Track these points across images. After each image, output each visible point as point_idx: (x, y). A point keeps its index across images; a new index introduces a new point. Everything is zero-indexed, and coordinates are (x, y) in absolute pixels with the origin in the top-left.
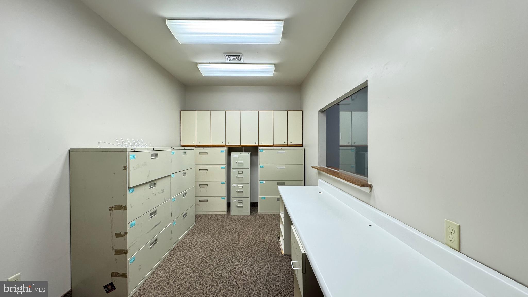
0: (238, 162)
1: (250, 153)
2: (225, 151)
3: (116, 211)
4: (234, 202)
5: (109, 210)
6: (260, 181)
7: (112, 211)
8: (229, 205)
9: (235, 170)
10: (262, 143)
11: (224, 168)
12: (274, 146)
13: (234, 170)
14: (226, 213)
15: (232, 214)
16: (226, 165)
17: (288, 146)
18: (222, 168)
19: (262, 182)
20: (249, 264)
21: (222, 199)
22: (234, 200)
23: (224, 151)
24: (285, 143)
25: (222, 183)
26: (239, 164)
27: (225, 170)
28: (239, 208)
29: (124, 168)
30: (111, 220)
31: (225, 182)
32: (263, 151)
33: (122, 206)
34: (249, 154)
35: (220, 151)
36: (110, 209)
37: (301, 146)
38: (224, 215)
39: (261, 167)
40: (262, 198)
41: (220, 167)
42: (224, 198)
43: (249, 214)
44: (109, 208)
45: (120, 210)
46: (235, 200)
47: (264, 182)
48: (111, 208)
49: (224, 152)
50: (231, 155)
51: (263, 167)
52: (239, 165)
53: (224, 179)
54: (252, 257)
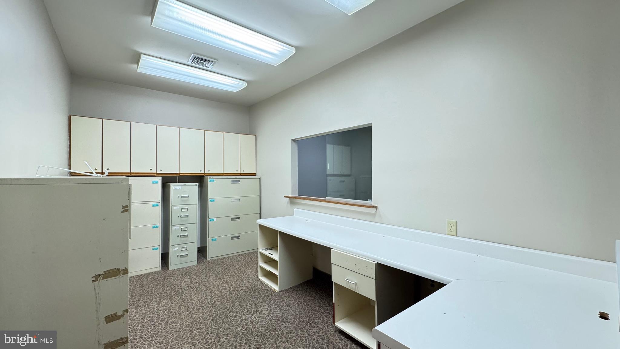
0: (181, 196)
1: (198, 184)
2: (159, 182)
3: (107, 280)
4: (175, 250)
5: (92, 281)
6: (209, 219)
7: (98, 282)
8: (165, 257)
9: (177, 207)
10: (209, 171)
11: (158, 206)
12: (224, 174)
13: (175, 208)
14: (160, 269)
15: (171, 268)
16: (161, 202)
17: (240, 175)
18: (154, 206)
19: (213, 220)
20: (253, 312)
21: (154, 249)
22: (174, 249)
23: (157, 181)
24: (237, 171)
25: (153, 227)
26: (183, 199)
27: (158, 210)
28: (182, 257)
29: (123, 209)
30: (96, 297)
31: (158, 225)
32: (213, 181)
33: (118, 269)
34: (196, 185)
35: (152, 182)
36: (94, 279)
37: (254, 175)
38: (158, 272)
39: (211, 200)
40: (212, 240)
41: (152, 205)
42: (157, 249)
43: (196, 263)
44: (92, 278)
45: (115, 277)
46: (177, 248)
47: (215, 219)
48: (96, 278)
49: (157, 183)
50: (171, 187)
51: (213, 201)
52: (183, 201)
53: (158, 221)
54: (249, 304)
